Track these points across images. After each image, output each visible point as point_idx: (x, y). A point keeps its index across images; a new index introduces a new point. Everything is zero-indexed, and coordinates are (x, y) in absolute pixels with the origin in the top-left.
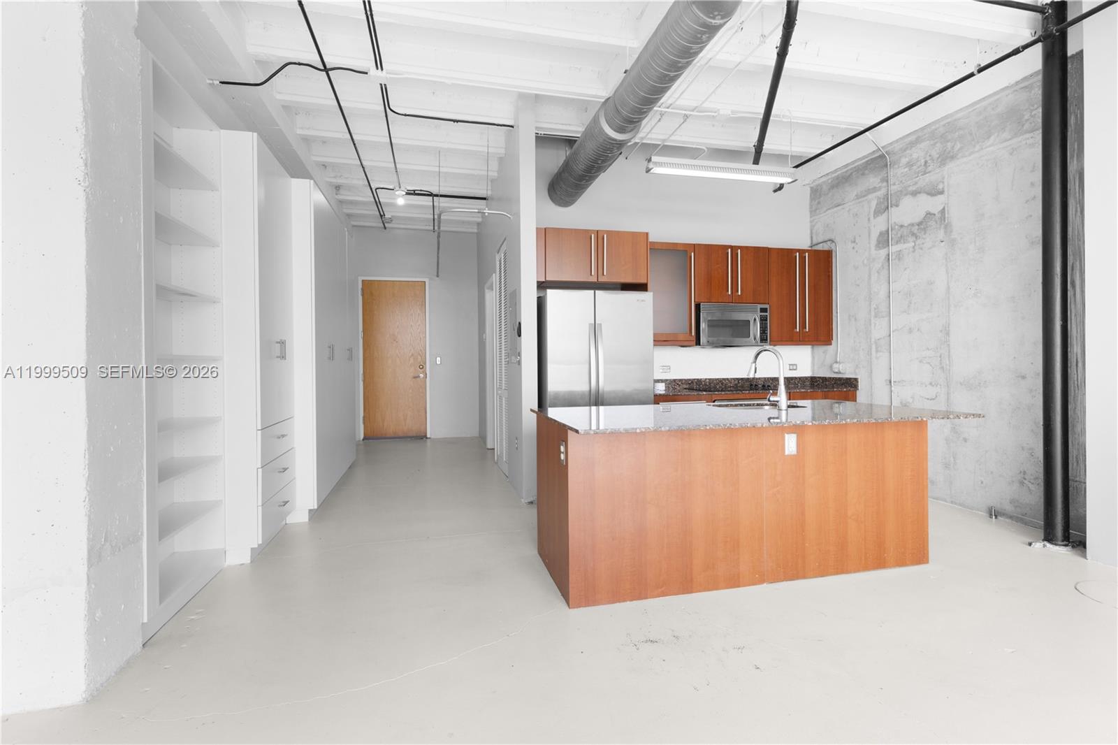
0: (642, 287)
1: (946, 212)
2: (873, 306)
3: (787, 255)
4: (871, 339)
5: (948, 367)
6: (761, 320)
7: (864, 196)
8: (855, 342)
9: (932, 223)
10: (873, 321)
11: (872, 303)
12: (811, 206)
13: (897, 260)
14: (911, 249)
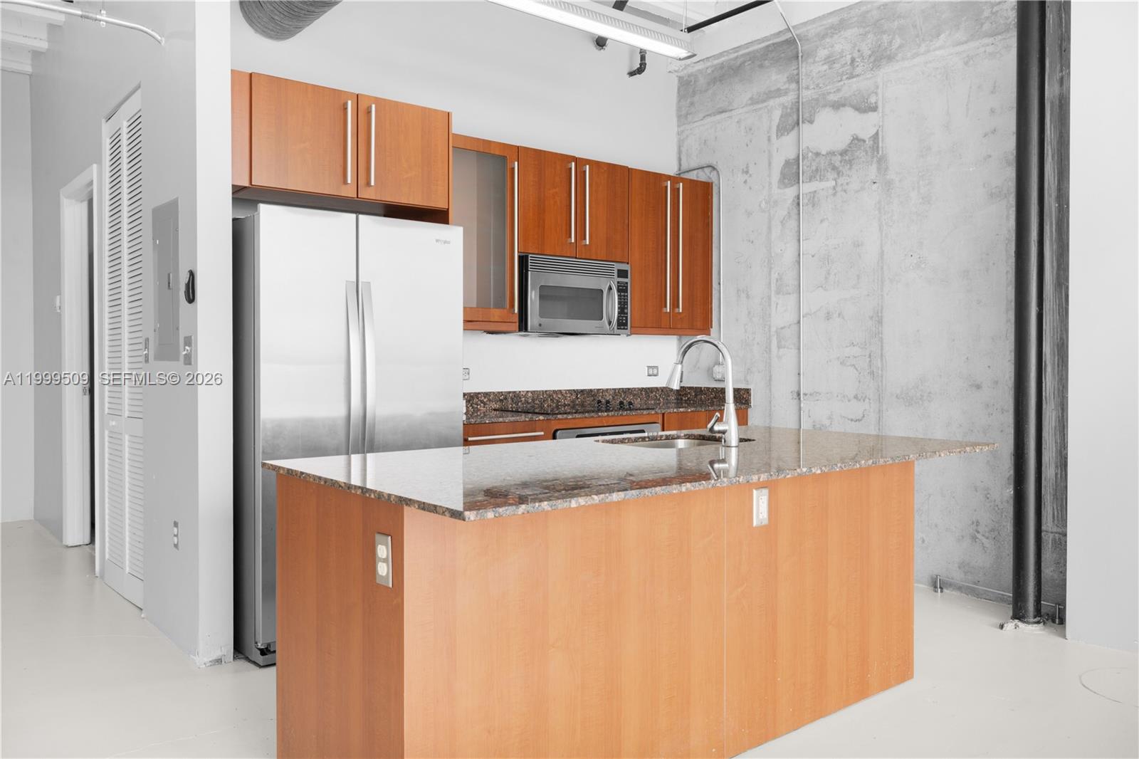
0: (438, 216)
1: (880, 139)
2: (774, 276)
3: (653, 180)
4: (770, 327)
5: (880, 372)
6: (619, 291)
7: (764, 101)
8: (746, 331)
9: (860, 153)
10: (773, 299)
11: (772, 272)
12: (679, 109)
13: (810, 206)
14: (831, 191)
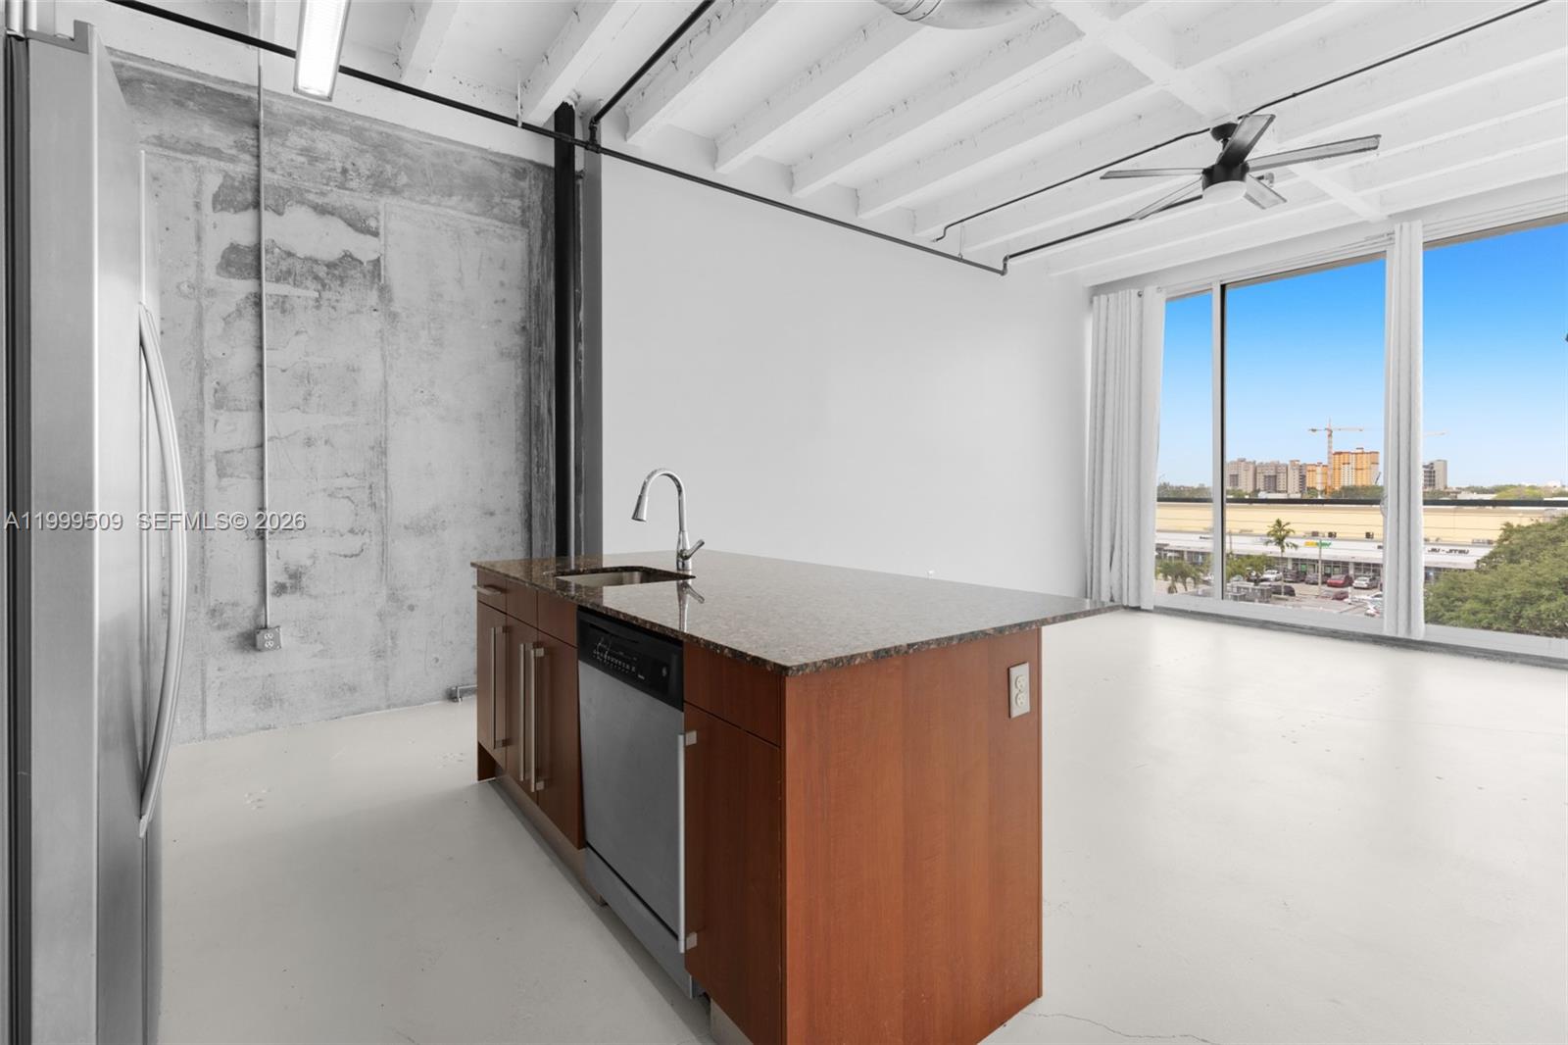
1: (382, 267)
5: (384, 504)
7: (186, 152)
9: (355, 274)
10: (209, 413)
13: (280, 312)
14: (312, 303)
